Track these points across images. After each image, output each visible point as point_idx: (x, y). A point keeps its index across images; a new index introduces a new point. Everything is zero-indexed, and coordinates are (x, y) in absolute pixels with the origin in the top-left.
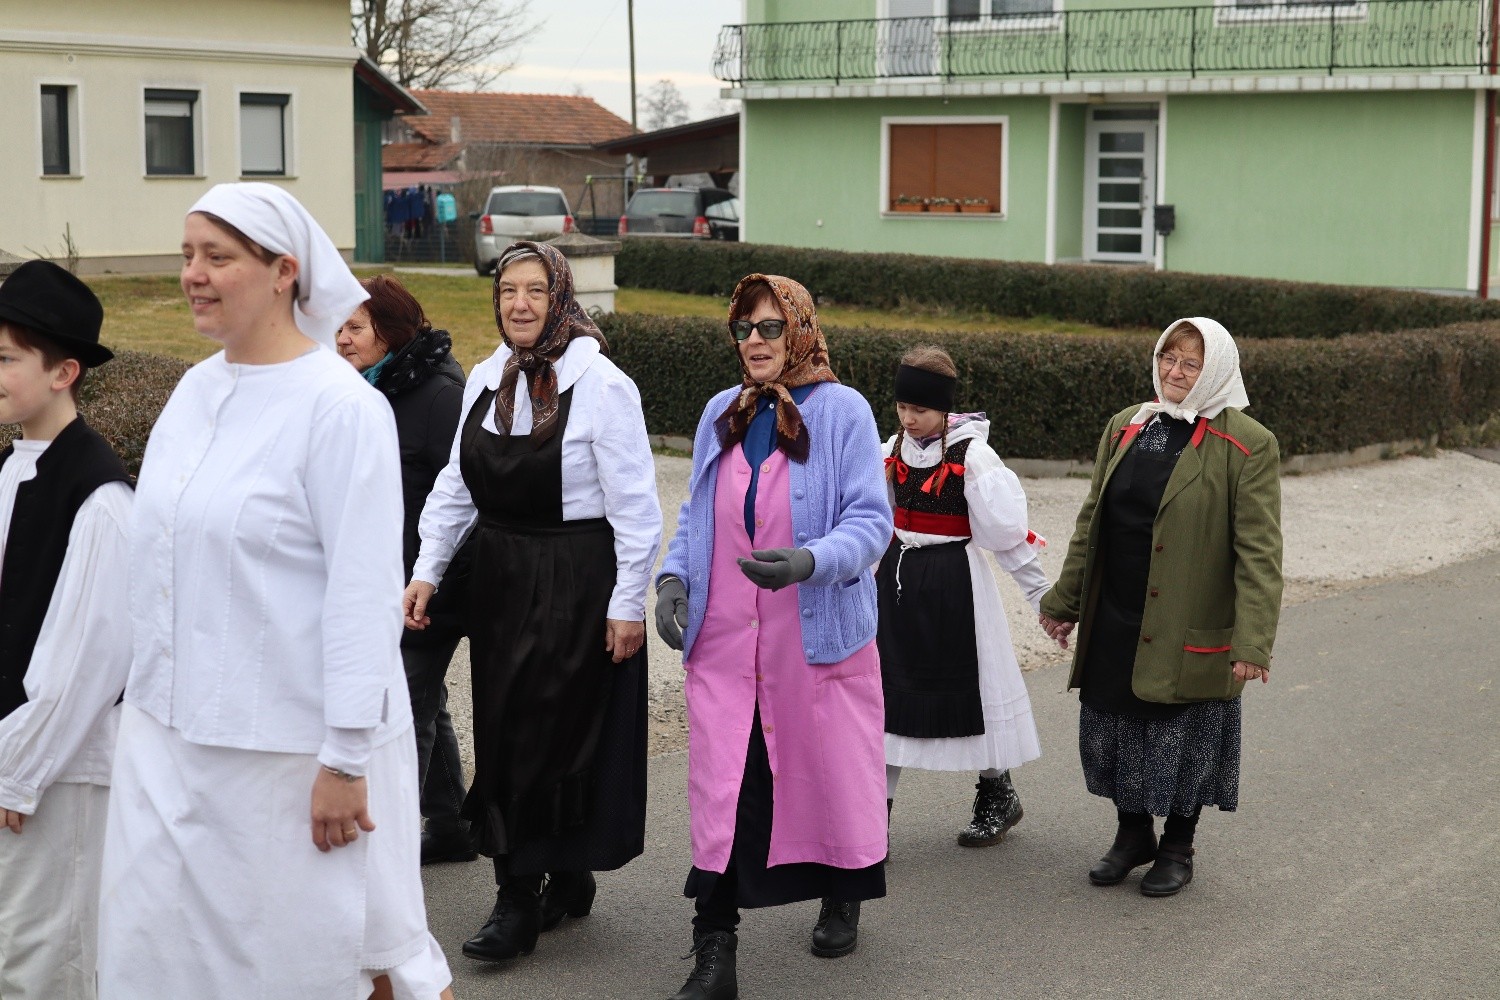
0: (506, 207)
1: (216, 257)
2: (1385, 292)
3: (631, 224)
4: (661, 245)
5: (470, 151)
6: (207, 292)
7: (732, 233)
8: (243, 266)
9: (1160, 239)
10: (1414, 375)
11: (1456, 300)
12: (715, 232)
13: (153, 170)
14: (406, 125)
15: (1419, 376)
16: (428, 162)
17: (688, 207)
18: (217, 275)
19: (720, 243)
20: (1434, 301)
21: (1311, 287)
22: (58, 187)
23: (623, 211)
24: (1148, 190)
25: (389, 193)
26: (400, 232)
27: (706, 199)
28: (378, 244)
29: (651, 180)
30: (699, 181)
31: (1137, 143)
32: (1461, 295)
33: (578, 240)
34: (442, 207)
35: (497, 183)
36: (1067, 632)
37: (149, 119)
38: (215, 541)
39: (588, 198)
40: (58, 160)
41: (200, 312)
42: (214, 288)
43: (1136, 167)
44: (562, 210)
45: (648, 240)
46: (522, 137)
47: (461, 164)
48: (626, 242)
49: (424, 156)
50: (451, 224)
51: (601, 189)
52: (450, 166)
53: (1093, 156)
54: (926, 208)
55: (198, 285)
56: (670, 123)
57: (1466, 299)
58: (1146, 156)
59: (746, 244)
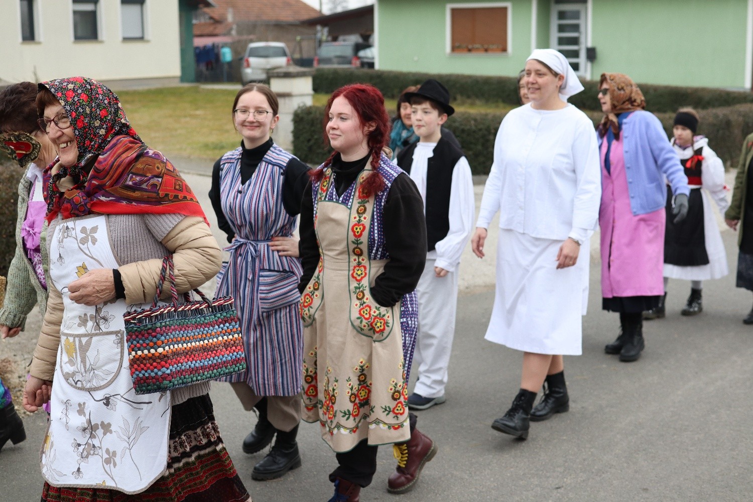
0: (256, 53)
1: (539, 74)
2: (703, 90)
3: (321, 61)
4: (335, 72)
5: (238, 25)
6: (536, 86)
7: (371, 65)
8: (549, 78)
9: (589, 64)
10: (718, 131)
11: (739, 93)
12: (363, 64)
13: (78, 38)
14: (205, 13)
15: (721, 132)
16: (217, 31)
17: (349, 52)
18: (540, 80)
19: (366, 70)
20: (728, 94)
21: (666, 88)
22: (29, 48)
23: (316, 54)
24: (582, 40)
25: (197, 48)
26: (203, 67)
27: (358, 48)
28: (192, 73)
29: (330, 38)
30: (354, 39)
31: (576, 15)
32: (742, 90)
33: (294, 69)
34: (224, 54)
35: (252, 41)
36: (736, 224)
37: (75, 12)
38: (544, 170)
39: (298, 49)
40: (29, 34)
41: (532, 93)
42: (538, 85)
43: (576, 28)
44: (285, 54)
45: (329, 70)
46: (265, 18)
47: (234, 32)
48: (318, 70)
49: (215, 28)
50: (229, 64)
51: (305, 44)
52: (228, 33)
53: (555, 22)
54: (470, 50)
55: (533, 84)
56: (339, 9)
57: (745, 93)
58: (581, 22)
59: (378, 71)
